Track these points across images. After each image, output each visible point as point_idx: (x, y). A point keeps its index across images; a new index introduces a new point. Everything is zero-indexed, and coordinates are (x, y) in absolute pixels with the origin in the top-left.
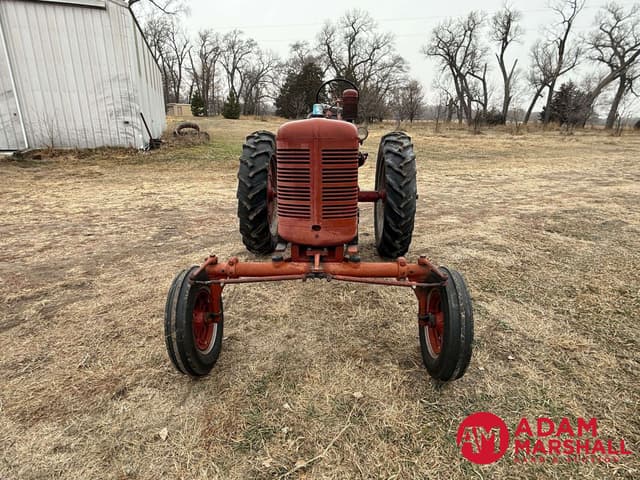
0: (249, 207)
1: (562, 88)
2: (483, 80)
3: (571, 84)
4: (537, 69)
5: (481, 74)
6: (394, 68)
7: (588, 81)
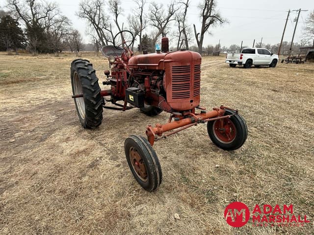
0: (95, 103)
1: (143, 37)
2: (111, 32)
3: (146, 35)
4: (131, 28)
5: (109, 29)
6: (63, 23)
7: (152, 34)
